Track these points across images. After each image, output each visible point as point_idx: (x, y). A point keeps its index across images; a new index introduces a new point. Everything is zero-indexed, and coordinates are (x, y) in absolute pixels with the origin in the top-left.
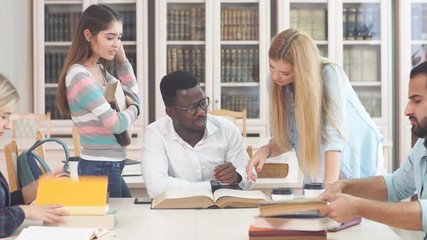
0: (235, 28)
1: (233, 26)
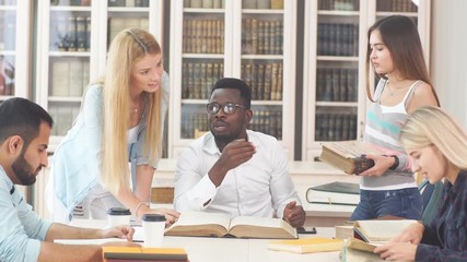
0: (209, 35)
1: (211, 38)
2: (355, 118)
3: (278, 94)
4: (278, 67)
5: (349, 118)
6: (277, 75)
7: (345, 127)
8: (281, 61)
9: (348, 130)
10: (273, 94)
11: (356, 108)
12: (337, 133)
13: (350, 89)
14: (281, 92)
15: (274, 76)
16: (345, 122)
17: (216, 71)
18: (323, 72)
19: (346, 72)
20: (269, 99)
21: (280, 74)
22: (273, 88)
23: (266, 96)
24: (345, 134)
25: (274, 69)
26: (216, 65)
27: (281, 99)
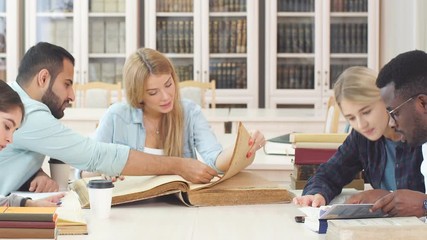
2: (313, 68)
3: (243, 48)
4: (243, 23)
5: (307, 67)
6: (242, 30)
7: (304, 76)
8: (245, 18)
9: (307, 79)
10: (238, 48)
11: (313, 59)
12: (297, 81)
13: (308, 42)
14: (246, 45)
15: (239, 31)
16: (304, 71)
17: (187, 28)
18: (283, 27)
19: (304, 26)
20: (235, 52)
21: (244, 29)
22: (239, 42)
23: (232, 49)
24: (304, 82)
25: (239, 25)
26: (187, 23)
27: (246, 52)
